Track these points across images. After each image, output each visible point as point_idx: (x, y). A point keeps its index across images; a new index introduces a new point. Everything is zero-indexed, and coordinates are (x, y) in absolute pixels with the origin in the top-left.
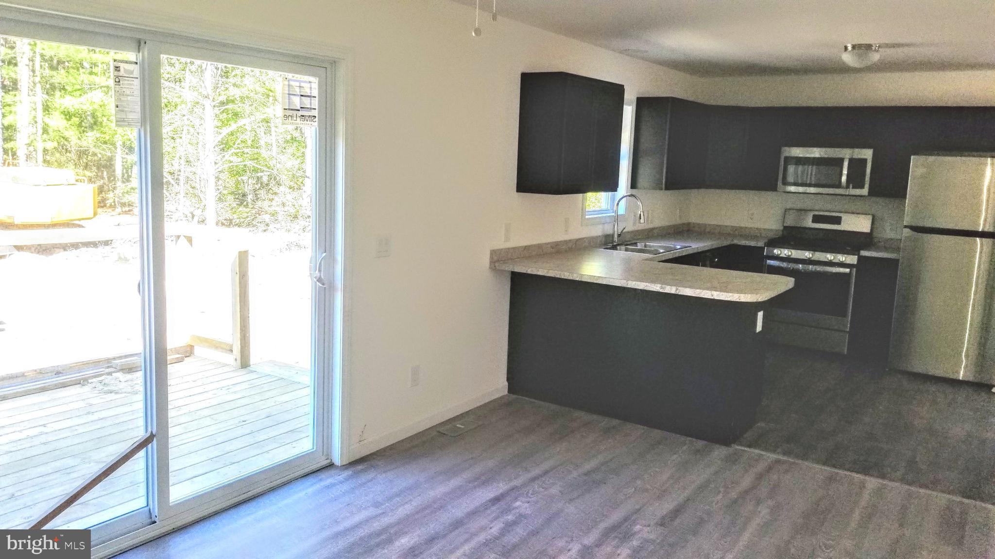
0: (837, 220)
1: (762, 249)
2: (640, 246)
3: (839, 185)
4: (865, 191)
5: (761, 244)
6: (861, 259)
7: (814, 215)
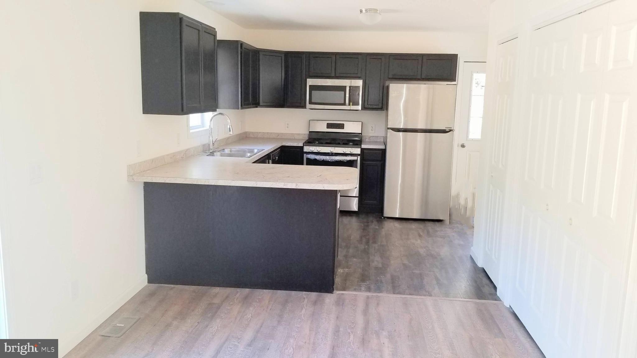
0: (341, 126)
1: (302, 148)
2: (227, 151)
3: (344, 104)
4: (359, 107)
5: (301, 144)
6: (362, 150)
7: (327, 124)
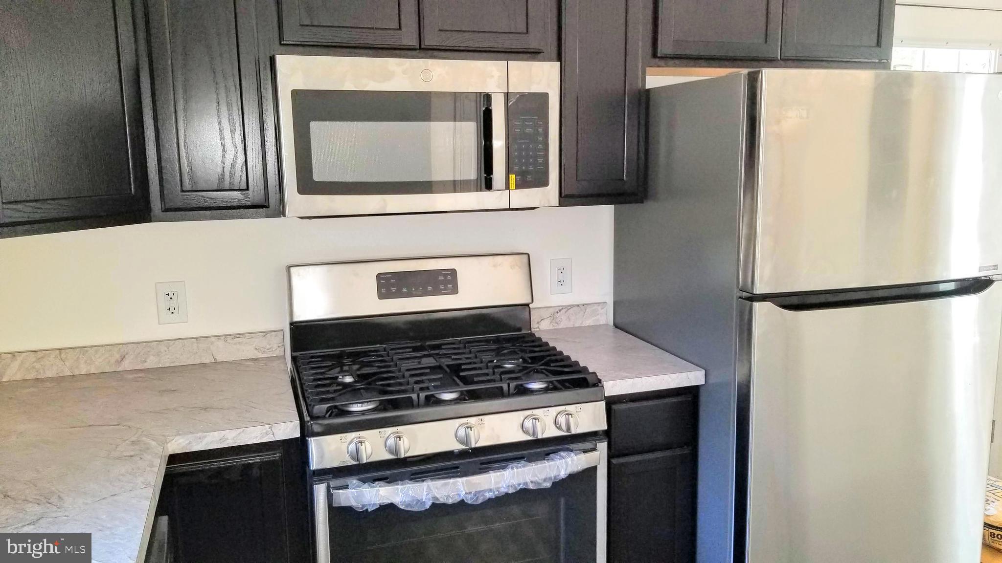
0: (445, 281)
4: (552, 196)
7: (379, 277)
